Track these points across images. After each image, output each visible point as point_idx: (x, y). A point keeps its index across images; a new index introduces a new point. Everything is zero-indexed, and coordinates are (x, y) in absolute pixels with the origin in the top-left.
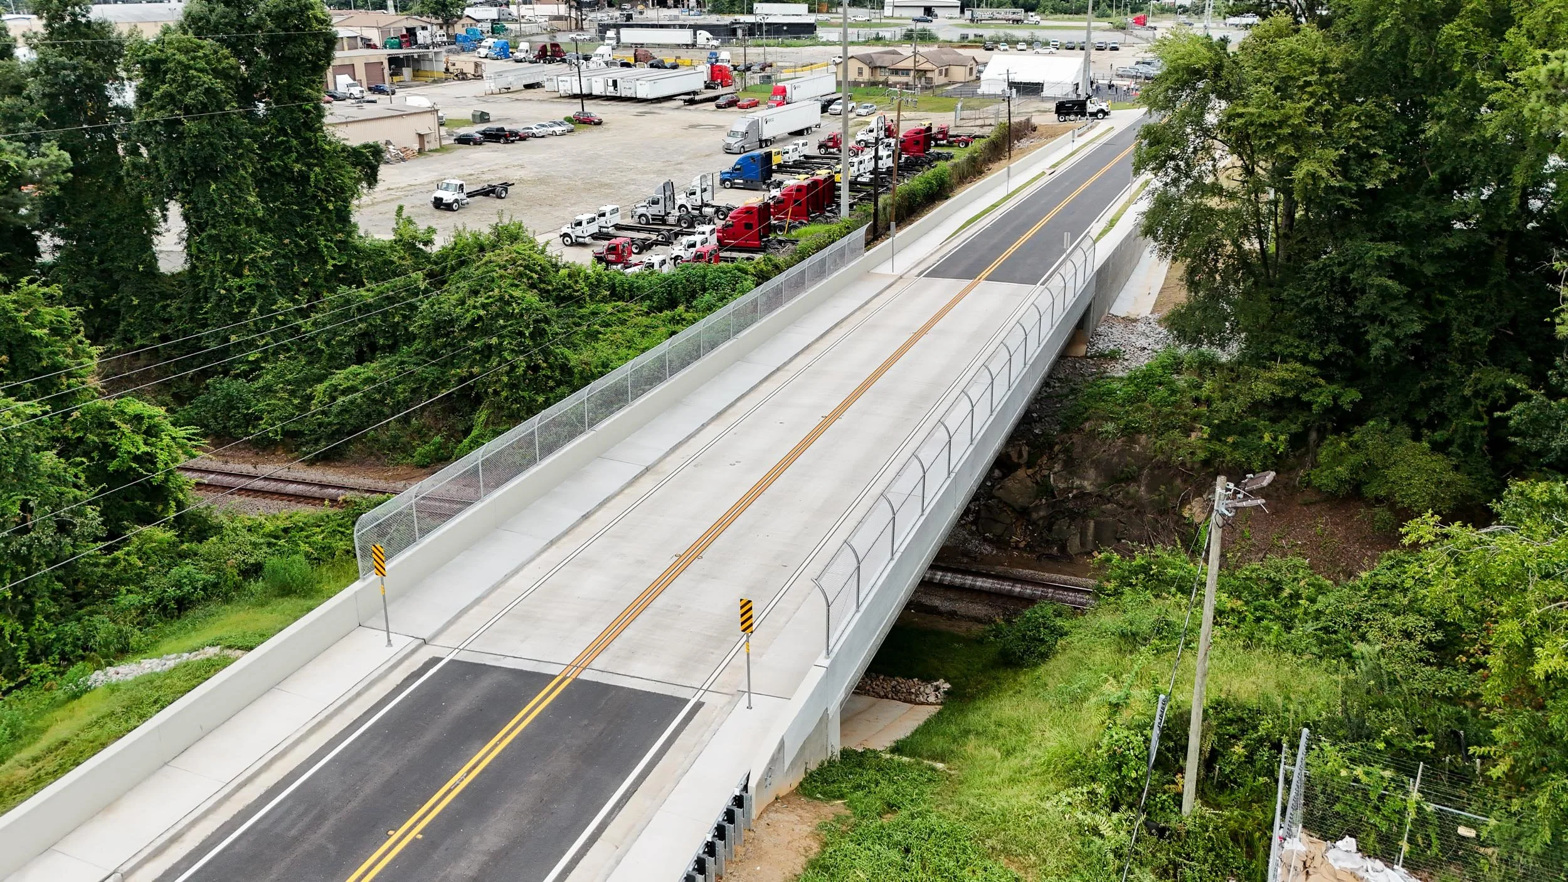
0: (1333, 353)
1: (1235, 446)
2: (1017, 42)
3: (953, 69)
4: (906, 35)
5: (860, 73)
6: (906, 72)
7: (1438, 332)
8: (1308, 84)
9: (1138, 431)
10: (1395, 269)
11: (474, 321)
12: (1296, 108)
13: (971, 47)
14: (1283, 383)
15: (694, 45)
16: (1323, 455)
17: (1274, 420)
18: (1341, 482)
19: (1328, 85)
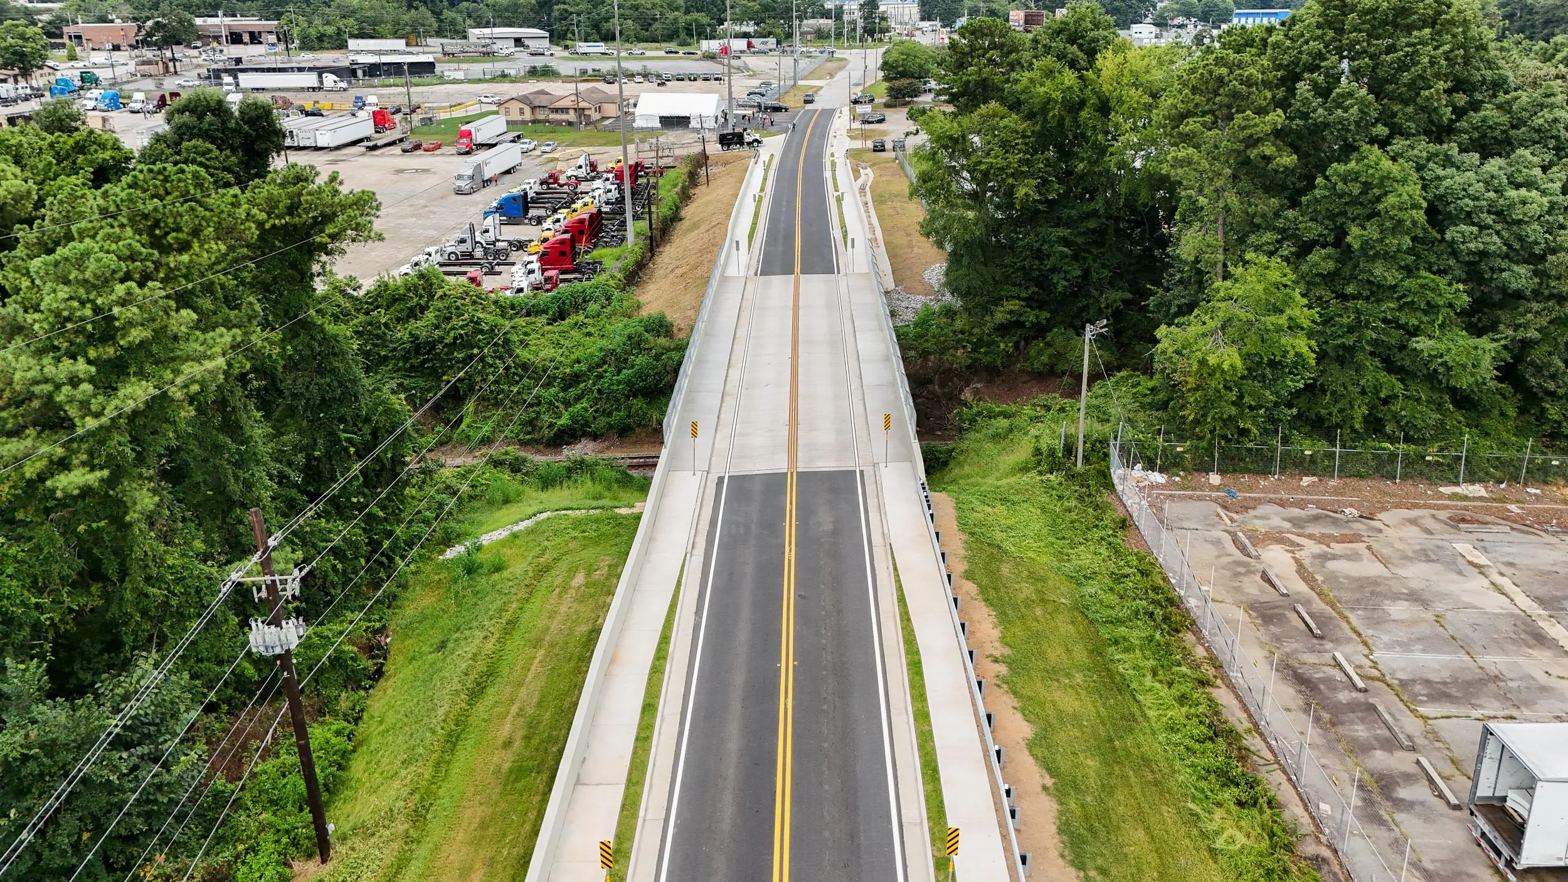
0: (1033, 293)
1: (986, 353)
2: (633, 76)
3: (605, 106)
4: (529, 72)
5: (522, 112)
6: (565, 110)
7: (1086, 273)
8: (1017, 144)
9: (930, 354)
10: (1065, 241)
11: (455, 339)
12: (1014, 158)
13: (592, 81)
14: (1011, 312)
15: (320, 89)
16: (1033, 352)
17: (1003, 337)
18: (1045, 365)
19: (1026, 144)
